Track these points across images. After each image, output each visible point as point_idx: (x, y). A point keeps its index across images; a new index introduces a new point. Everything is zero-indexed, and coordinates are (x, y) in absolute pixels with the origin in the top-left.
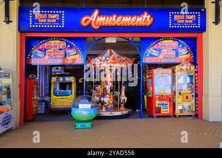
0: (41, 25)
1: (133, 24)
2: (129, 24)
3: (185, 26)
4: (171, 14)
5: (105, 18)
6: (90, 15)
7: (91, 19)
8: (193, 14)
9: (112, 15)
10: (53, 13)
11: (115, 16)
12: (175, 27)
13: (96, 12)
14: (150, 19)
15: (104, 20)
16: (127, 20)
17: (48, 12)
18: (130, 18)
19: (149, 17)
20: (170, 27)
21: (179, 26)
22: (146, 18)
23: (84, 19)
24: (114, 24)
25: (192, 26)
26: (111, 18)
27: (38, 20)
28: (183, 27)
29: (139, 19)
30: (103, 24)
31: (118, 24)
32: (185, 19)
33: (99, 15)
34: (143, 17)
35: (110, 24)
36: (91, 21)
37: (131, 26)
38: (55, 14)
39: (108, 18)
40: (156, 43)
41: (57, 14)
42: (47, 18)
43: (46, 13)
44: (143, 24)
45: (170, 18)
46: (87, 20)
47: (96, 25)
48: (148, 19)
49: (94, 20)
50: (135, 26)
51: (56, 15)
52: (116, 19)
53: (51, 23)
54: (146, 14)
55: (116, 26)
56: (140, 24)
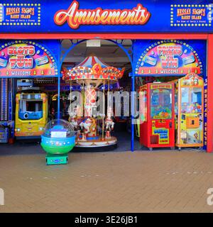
0: (13, 22)
1: (123, 22)
2: (117, 21)
3: (191, 24)
4: (173, 7)
5: (85, 12)
6: (67, 9)
7: (67, 14)
8: (201, 8)
9: (95, 9)
10: (27, 7)
11: (99, 11)
12: (179, 25)
13: (75, 5)
14: (145, 14)
15: (84, 16)
16: (115, 16)
17: (22, 5)
18: (119, 13)
19: (143, 11)
20: (172, 25)
21: (184, 23)
22: (140, 13)
23: (58, 15)
24: (97, 22)
25: (201, 23)
26: (94, 13)
27: (10, 15)
28: (189, 25)
29: (131, 14)
30: (84, 21)
31: (104, 22)
32: (191, 15)
33: (79, 9)
34: (136, 12)
35: (93, 22)
36: (68, 17)
37: (120, 24)
38: (29, 7)
39: (90, 13)
40: (152, 48)
41: (32, 7)
42: (20, 14)
43: (19, 7)
44: (137, 22)
45: (172, 13)
46: (62, 16)
47: (74, 23)
48: (143, 15)
49: (71, 15)
50: (125, 24)
51: (31, 9)
52: (100, 14)
53: (25, 19)
54: (140, 7)
55: (100, 24)
56: (132, 21)
